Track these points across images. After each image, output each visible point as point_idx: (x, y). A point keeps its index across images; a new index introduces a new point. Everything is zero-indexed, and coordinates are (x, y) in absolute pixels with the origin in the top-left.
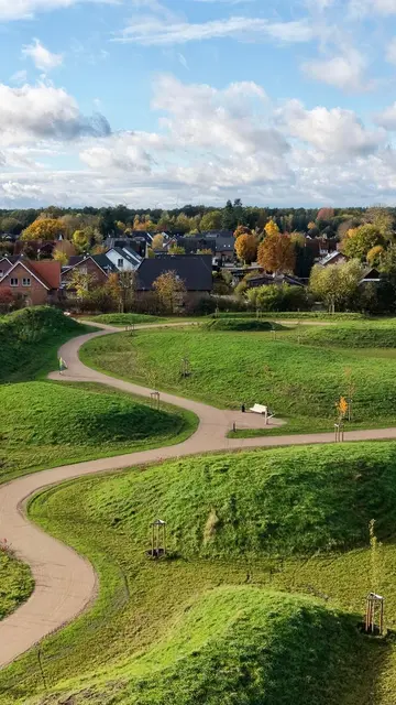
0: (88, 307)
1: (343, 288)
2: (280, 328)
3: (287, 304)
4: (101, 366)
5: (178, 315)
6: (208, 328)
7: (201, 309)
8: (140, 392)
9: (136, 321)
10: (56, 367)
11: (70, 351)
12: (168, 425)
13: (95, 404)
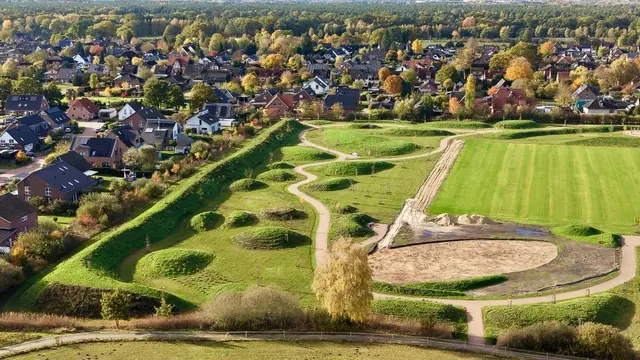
0: (306, 117)
1: (405, 111)
2: (375, 127)
3: (383, 117)
4: (313, 142)
5: (341, 121)
6: (354, 127)
7: (349, 119)
8: (325, 150)
9: (324, 124)
10: (300, 142)
11: (303, 135)
12: (333, 157)
13: (315, 152)
